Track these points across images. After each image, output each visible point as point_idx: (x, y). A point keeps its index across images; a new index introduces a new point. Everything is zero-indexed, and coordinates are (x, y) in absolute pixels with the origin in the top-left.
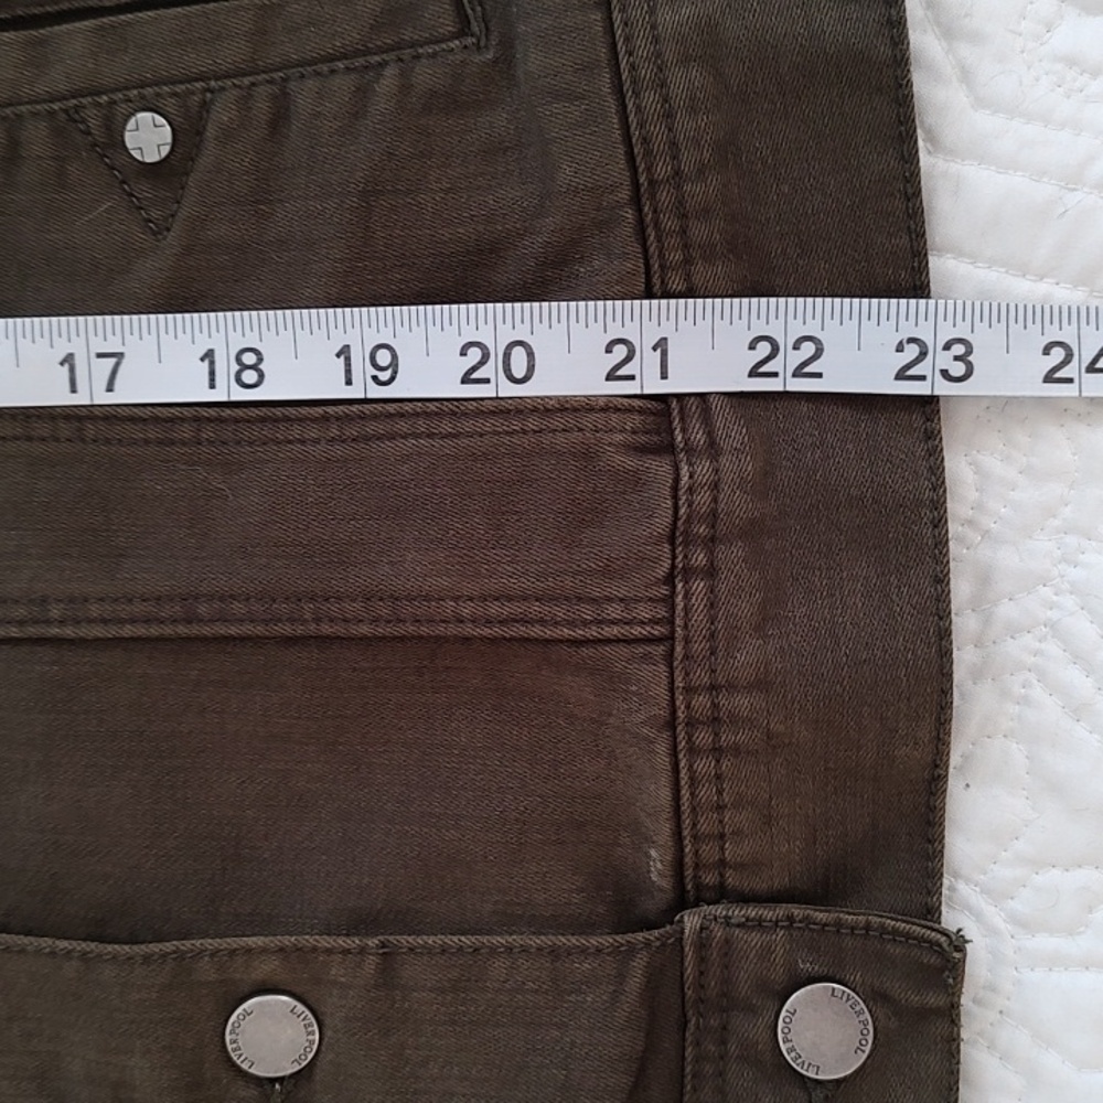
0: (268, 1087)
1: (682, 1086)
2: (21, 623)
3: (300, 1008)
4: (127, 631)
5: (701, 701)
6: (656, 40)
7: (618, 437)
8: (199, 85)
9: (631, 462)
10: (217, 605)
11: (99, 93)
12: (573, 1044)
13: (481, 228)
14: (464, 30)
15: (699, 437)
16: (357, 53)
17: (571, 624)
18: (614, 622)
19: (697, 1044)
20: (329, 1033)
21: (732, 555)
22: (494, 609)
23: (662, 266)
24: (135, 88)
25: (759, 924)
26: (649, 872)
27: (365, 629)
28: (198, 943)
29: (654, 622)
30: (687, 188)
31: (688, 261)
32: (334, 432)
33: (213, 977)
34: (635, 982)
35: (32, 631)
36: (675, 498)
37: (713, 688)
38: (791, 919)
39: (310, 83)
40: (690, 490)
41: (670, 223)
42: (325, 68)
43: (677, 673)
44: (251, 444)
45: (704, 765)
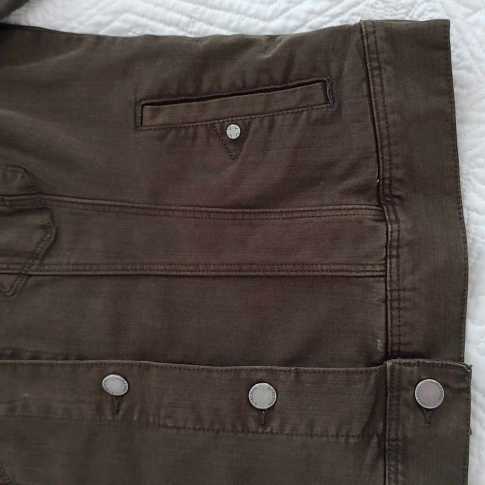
0: (260, 412)
1: (386, 413)
2: (191, 271)
3: (271, 387)
4: (222, 273)
5: (395, 294)
6: (385, 106)
7: (370, 217)
8: (249, 117)
9: (373, 224)
10: (248, 266)
11: (220, 119)
12: (353, 400)
13: (329, 158)
14: (327, 101)
15: (393, 217)
16: (295, 108)
17: (356, 272)
18: (369, 271)
19: (390, 401)
20: (279, 396)
21: (404, 251)
22: (333, 267)
23: (383, 170)
24: (230, 118)
25: (409, 364)
26: (377, 347)
27: (294, 273)
28: (242, 367)
29: (381, 271)
30: (392, 148)
31: (391, 169)
32: (284, 216)
33: (246, 377)
34: (372, 381)
35: (194, 273)
36: (387, 235)
37: (399, 290)
38: (419, 363)
39: (281, 116)
40: (392, 232)
41: (386, 158)
42: (286, 112)
43: (388, 286)
44: (259, 220)
45: (395, 313)
